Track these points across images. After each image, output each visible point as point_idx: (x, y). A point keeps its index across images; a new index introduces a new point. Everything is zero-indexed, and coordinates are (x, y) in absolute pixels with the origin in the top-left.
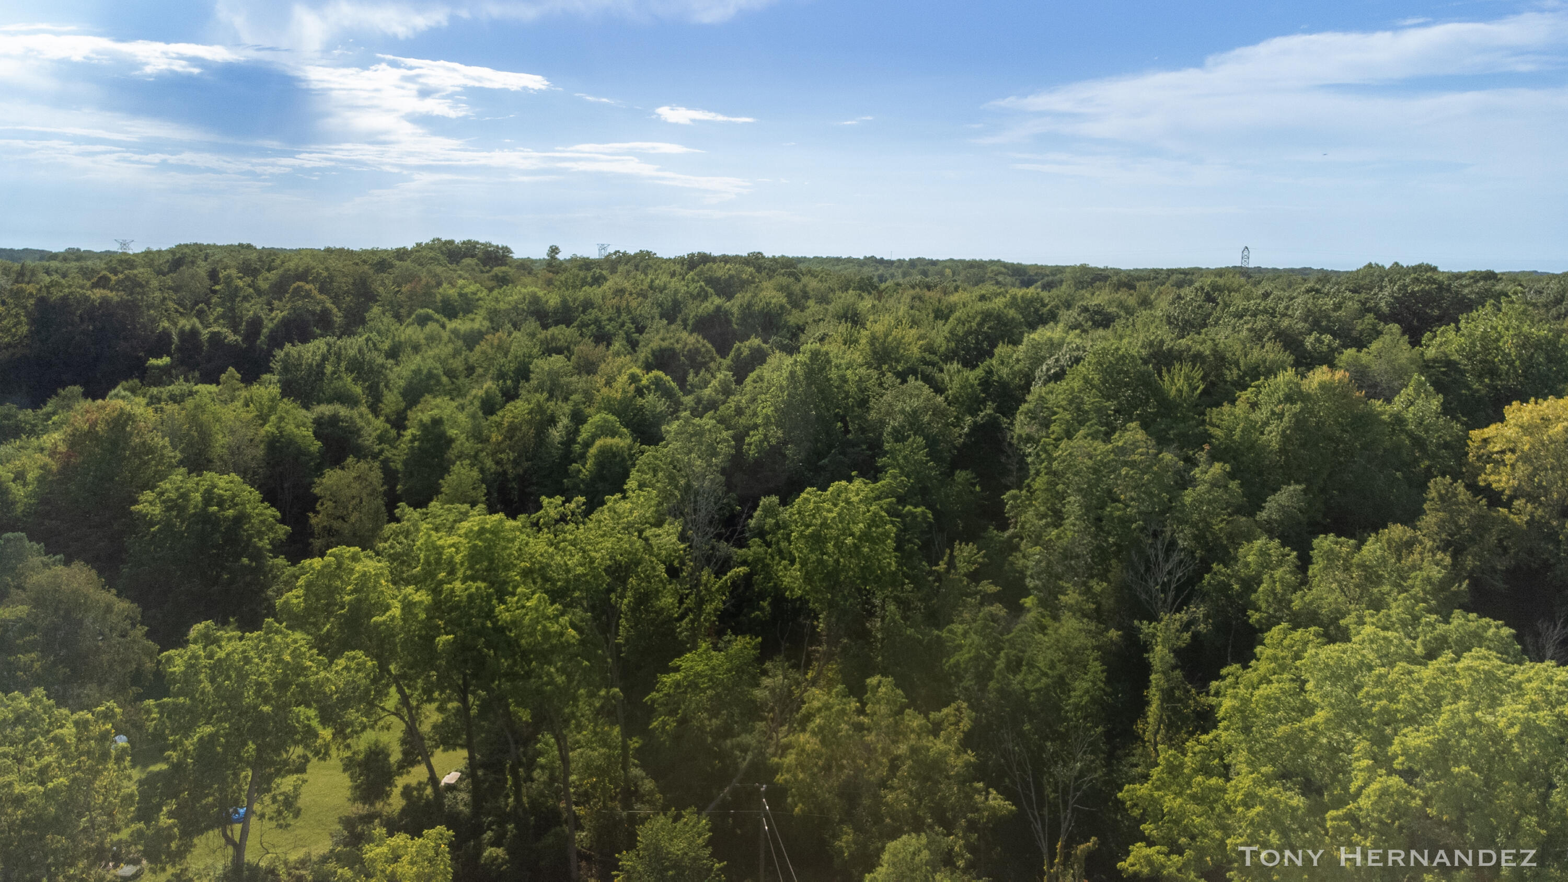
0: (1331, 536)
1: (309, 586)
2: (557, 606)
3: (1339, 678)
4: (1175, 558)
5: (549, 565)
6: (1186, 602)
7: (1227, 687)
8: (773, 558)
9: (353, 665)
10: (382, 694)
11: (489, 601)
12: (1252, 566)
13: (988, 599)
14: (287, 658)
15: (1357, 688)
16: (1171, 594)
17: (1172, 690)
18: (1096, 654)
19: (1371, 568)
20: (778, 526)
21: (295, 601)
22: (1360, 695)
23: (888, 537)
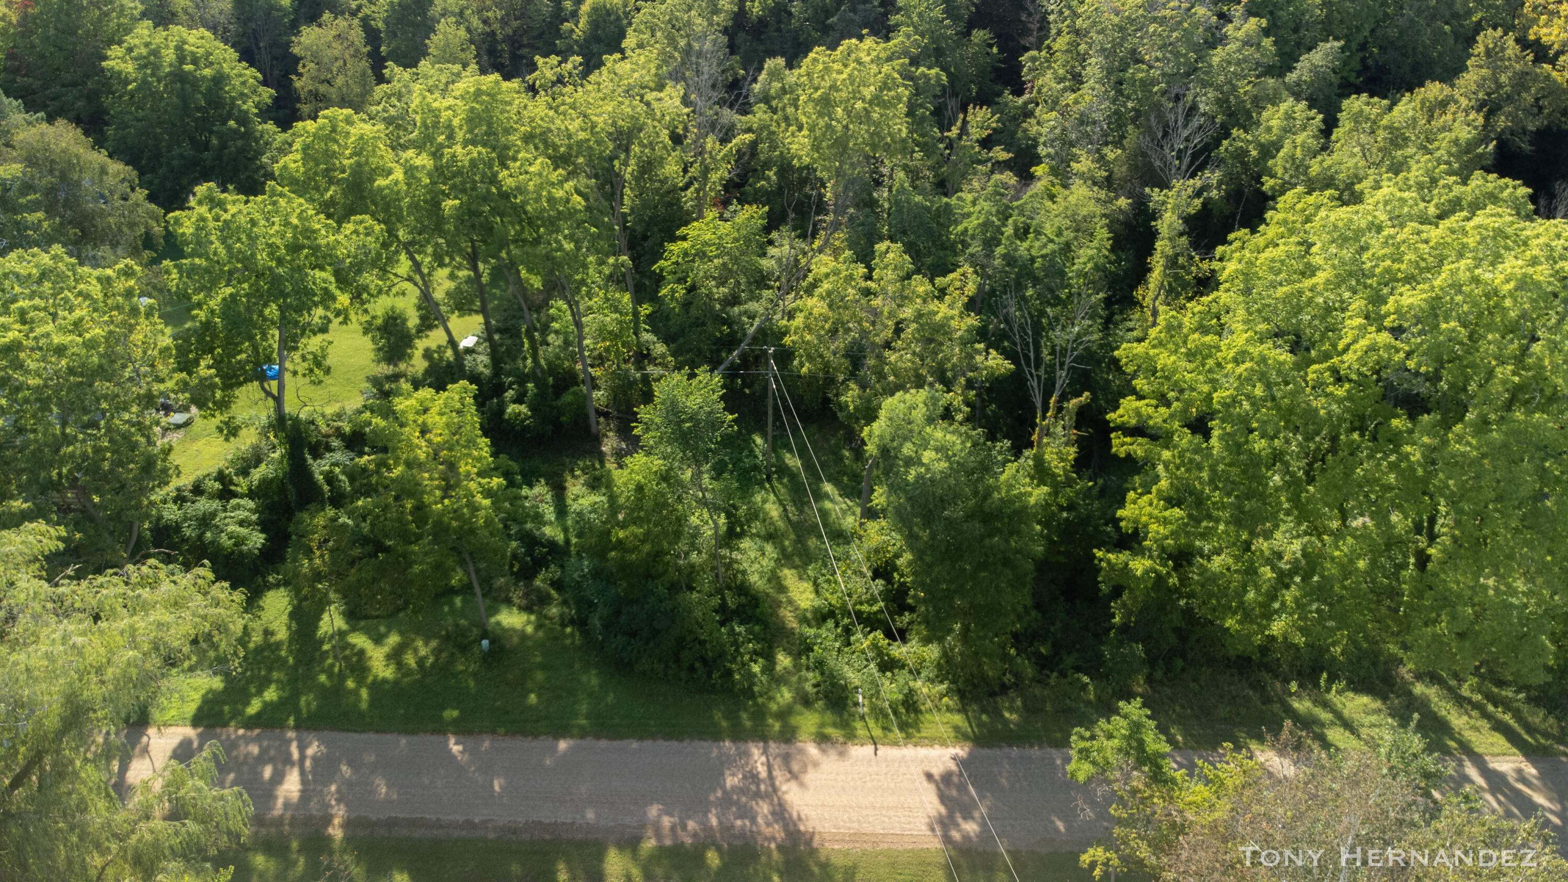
0: (1364, 96)
1: (306, 148)
2: (560, 171)
3: (1346, 239)
4: (1196, 122)
5: (550, 131)
6: (1201, 168)
7: (1233, 252)
8: (779, 125)
9: (361, 230)
10: (392, 260)
11: (491, 167)
12: (1275, 131)
13: (1000, 166)
14: (295, 221)
15: (1364, 249)
16: (1187, 161)
17: (1177, 255)
18: (1105, 221)
19: (1398, 129)
20: (784, 91)
21: (293, 165)
22: (1365, 257)
23: (900, 101)
